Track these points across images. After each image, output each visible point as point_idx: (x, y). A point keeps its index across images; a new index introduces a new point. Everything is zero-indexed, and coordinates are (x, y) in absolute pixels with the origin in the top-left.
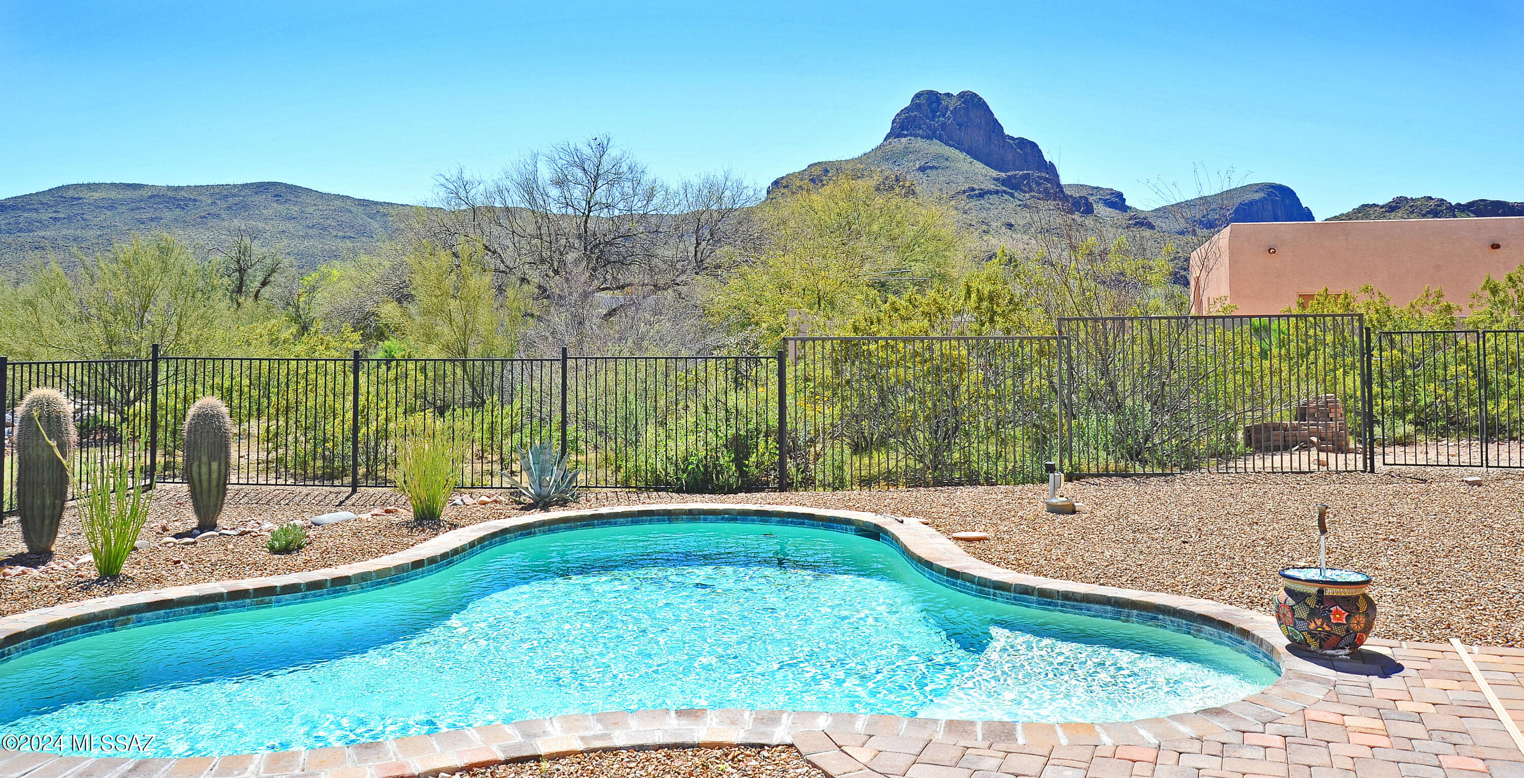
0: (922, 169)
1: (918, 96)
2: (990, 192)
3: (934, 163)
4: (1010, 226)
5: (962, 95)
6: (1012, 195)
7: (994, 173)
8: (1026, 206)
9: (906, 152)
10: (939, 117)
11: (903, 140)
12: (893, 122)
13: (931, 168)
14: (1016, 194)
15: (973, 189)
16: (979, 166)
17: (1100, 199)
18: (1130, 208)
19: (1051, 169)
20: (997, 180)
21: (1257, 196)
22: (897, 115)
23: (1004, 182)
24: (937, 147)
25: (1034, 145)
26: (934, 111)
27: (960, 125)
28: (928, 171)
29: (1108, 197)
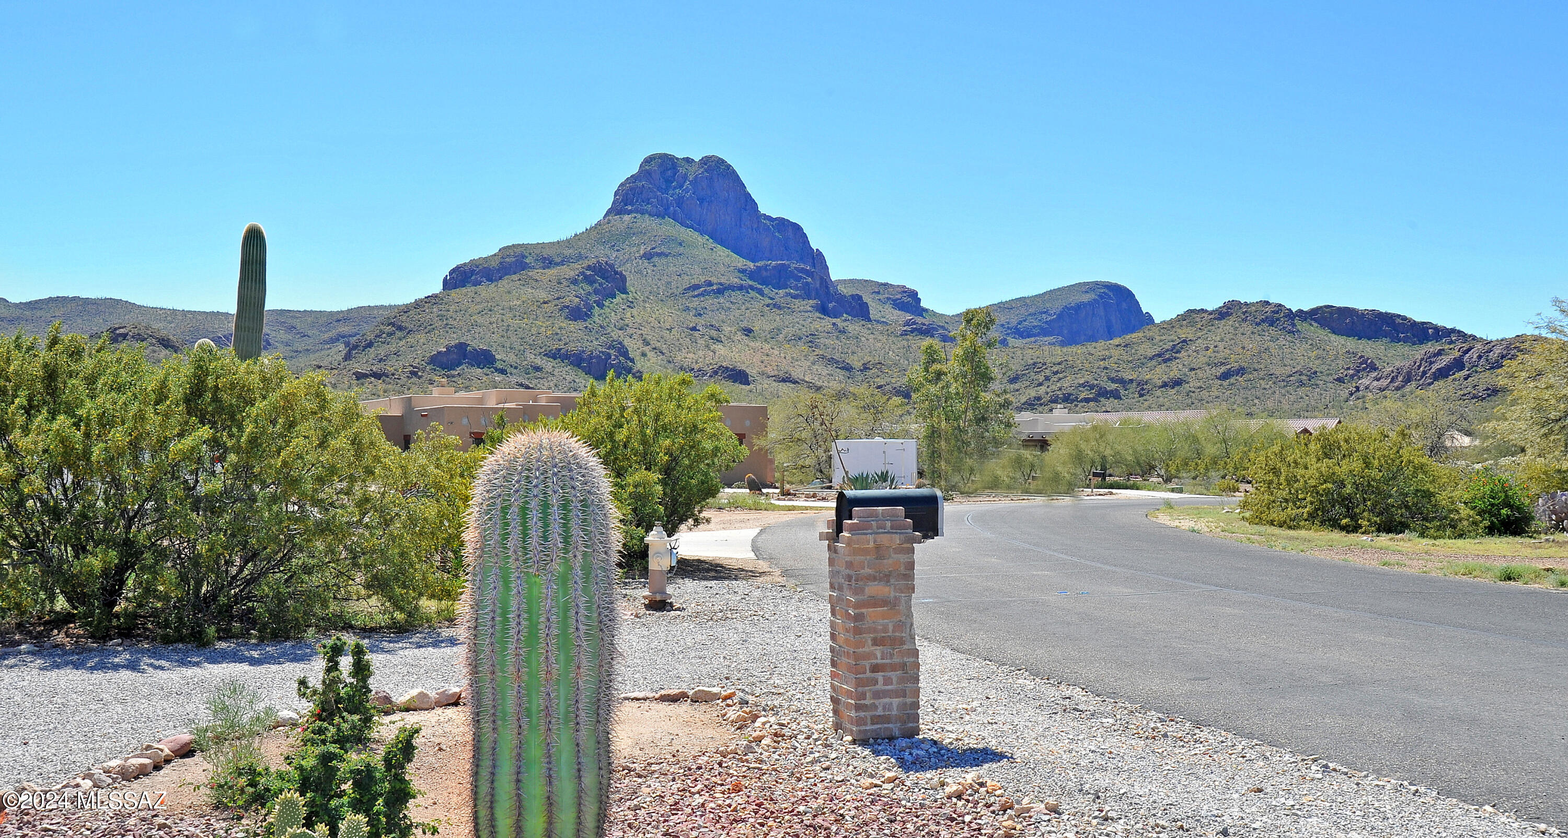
0: (648, 256)
1: (648, 160)
2: (732, 288)
3: (663, 249)
4: (748, 332)
5: (706, 160)
6: (761, 292)
7: (740, 262)
8: (775, 305)
9: (629, 233)
10: (675, 188)
11: (627, 218)
12: (616, 194)
13: (660, 255)
14: (766, 291)
15: (710, 284)
16: (723, 253)
17: (888, 299)
18: (926, 310)
19: (818, 259)
20: (742, 271)
21: (1086, 298)
22: (622, 185)
23: (752, 275)
24: (669, 228)
25: (797, 228)
26: (668, 181)
27: (702, 200)
28: (655, 259)
29: (899, 296)
